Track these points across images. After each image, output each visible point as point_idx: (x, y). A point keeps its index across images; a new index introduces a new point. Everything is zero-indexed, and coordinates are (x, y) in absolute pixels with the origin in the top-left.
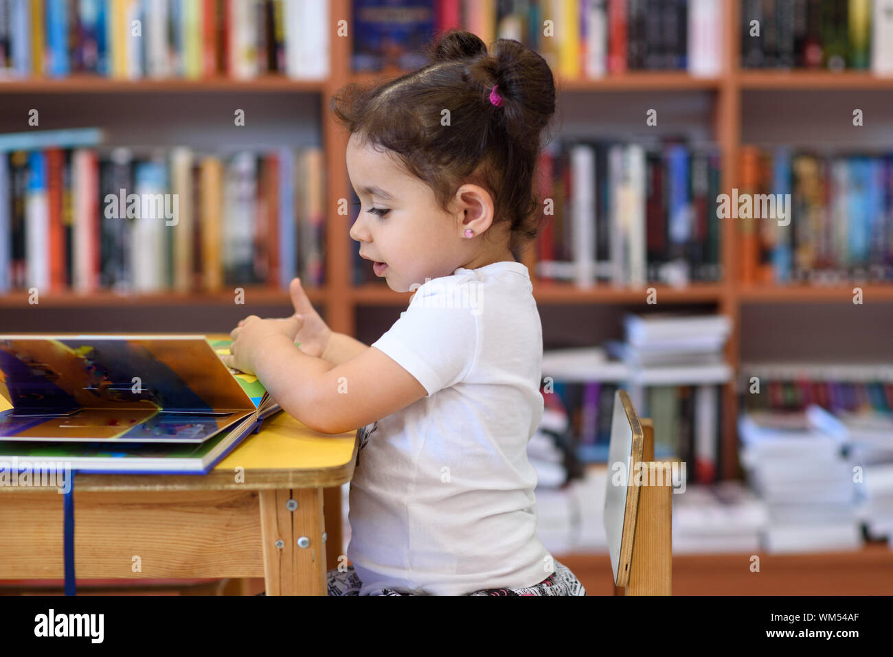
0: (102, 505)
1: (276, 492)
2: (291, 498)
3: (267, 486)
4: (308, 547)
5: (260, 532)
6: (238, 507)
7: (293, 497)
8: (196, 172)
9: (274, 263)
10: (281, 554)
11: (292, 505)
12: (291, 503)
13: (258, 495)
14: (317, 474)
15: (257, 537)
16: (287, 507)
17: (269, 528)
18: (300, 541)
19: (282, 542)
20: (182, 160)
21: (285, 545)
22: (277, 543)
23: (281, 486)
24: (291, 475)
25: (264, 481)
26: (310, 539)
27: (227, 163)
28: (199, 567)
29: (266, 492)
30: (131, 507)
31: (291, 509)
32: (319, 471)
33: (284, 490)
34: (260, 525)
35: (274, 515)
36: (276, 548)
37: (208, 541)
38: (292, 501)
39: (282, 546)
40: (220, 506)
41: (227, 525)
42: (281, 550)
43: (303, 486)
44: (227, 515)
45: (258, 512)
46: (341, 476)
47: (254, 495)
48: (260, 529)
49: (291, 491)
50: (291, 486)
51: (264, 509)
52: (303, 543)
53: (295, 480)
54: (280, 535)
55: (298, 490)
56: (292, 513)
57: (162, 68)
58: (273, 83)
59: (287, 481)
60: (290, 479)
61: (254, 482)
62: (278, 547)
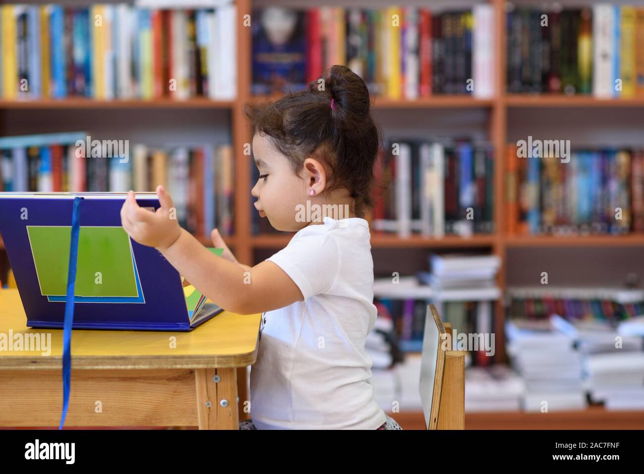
0: (92, 378)
1: (206, 370)
2: (216, 374)
3: (201, 366)
4: (227, 407)
5: (196, 396)
6: (181, 380)
7: (217, 373)
8: (149, 160)
9: (200, 220)
10: (209, 411)
11: (216, 379)
12: (216, 378)
13: (194, 372)
14: (233, 359)
15: (194, 400)
16: (213, 380)
17: (201, 394)
18: (222, 402)
19: (210, 403)
20: (141, 152)
21: (212, 405)
22: (206, 403)
23: (209, 366)
24: (216, 359)
25: (199, 363)
26: (228, 401)
27: (170, 155)
28: (156, 419)
29: (199, 370)
30: (111, 380)
31: (216, 381)
32: (235, 357)
33: (211, 369)
34: (195, 392)
35: (205, 385)
36: (206, 406)
37: (162, 402)
38: (217, 376)
39: (210, 405)
40: (169, 379)
41: (174, 392)
42: (209, 408)
43: (224, 366)
44: (174, 385)
45: (195, 384)
46: (249, 360)
47: (191, 372)
48: (196, 394)
49: (216, 369)
50: (216, 366)
51: (199, 383)
52: (224, 403)
53: (219, 363)
54: (209, 398)
55: (221, 369)
56: (217, 384)
57: (127, 93)
58: (200, 102)
59: (214, 363)
60: (216, 362)
61: (192, 364)
62: (208, 406)
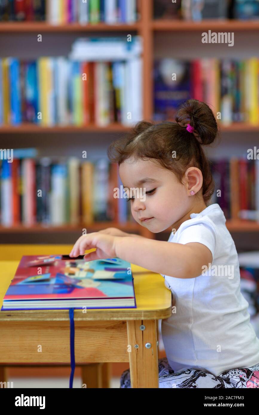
0: (51, 327)
1: (135, 322)
2: (142, 324)
3: (131, 319)
4: (150, 348)
5: (127, 340)
6: (116, 329)
7: (143, 324)
8: (80, 169)
10: (137, 351)
11: (142, 328)
12: (142, 327)
13: (126, 323)
14: (155, 313)
15: (126, 343)
16: (140, 329)
17: (131, 339)
18: (146, 345)
19: (138, 345)
20: (74, 164)
21: (139, 347)
22: (135, 346)
23: (138, 319)
24: (143, 313)
25: (130, 316)
26: (151, 344)
27: (95, 165)
28: (98, 357)
29: (130, 321)
30: (65, 328)
31: (142, 330)
32: (156, 311)
33: (138, 321)
34: (127, 337)
35: (134, 333)
36: (135, 348)
37: (103, 345)
38: (143, 326)
39: (138, 347)
40: (107, 328)
41: (111, 337)
42: (137, 349)
43: (148, 319)
44: (111, 332)
45: (126, 331)
46: (166, 314)
47: (124, 323)
48: (127, 339)
49: (142, 321)
50: (143, 318)
51: (129, 330)
52: (148, 346)
53: (145, 316)
54: (137, 342)
55: (146, 321)
56: (143, 331)
57: (64, 121)
58: (116, 128)
59: (141, 316)
60: (143, 315)
61: (125, 317)
62: (136, 348)
